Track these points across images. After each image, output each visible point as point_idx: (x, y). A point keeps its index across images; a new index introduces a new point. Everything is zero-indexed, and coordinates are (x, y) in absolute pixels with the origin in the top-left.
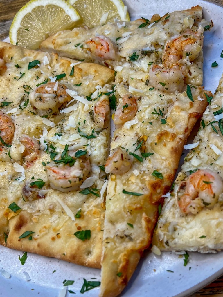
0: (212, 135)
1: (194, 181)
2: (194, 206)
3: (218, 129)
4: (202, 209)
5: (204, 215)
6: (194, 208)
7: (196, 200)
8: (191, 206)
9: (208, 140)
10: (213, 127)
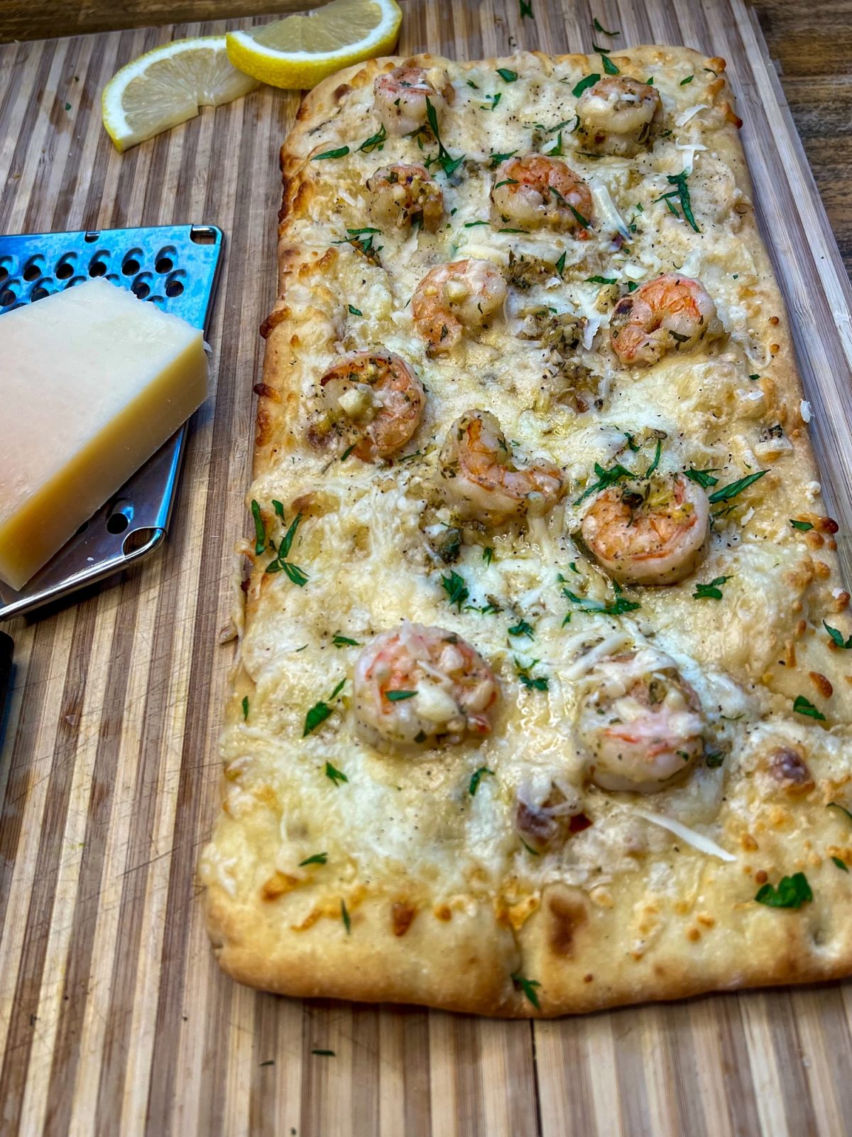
0: (668, 221)
1: (651, 295)
2: (653, 344)
3: (679, 210)
4: (667, 352)
5: (672, 367)
6: (653, 349)
7: (657, 334)
8: (648, 344)
9: (658, 231)
10: (669, 204)
